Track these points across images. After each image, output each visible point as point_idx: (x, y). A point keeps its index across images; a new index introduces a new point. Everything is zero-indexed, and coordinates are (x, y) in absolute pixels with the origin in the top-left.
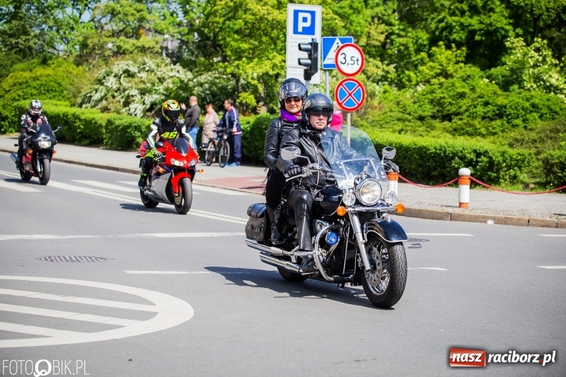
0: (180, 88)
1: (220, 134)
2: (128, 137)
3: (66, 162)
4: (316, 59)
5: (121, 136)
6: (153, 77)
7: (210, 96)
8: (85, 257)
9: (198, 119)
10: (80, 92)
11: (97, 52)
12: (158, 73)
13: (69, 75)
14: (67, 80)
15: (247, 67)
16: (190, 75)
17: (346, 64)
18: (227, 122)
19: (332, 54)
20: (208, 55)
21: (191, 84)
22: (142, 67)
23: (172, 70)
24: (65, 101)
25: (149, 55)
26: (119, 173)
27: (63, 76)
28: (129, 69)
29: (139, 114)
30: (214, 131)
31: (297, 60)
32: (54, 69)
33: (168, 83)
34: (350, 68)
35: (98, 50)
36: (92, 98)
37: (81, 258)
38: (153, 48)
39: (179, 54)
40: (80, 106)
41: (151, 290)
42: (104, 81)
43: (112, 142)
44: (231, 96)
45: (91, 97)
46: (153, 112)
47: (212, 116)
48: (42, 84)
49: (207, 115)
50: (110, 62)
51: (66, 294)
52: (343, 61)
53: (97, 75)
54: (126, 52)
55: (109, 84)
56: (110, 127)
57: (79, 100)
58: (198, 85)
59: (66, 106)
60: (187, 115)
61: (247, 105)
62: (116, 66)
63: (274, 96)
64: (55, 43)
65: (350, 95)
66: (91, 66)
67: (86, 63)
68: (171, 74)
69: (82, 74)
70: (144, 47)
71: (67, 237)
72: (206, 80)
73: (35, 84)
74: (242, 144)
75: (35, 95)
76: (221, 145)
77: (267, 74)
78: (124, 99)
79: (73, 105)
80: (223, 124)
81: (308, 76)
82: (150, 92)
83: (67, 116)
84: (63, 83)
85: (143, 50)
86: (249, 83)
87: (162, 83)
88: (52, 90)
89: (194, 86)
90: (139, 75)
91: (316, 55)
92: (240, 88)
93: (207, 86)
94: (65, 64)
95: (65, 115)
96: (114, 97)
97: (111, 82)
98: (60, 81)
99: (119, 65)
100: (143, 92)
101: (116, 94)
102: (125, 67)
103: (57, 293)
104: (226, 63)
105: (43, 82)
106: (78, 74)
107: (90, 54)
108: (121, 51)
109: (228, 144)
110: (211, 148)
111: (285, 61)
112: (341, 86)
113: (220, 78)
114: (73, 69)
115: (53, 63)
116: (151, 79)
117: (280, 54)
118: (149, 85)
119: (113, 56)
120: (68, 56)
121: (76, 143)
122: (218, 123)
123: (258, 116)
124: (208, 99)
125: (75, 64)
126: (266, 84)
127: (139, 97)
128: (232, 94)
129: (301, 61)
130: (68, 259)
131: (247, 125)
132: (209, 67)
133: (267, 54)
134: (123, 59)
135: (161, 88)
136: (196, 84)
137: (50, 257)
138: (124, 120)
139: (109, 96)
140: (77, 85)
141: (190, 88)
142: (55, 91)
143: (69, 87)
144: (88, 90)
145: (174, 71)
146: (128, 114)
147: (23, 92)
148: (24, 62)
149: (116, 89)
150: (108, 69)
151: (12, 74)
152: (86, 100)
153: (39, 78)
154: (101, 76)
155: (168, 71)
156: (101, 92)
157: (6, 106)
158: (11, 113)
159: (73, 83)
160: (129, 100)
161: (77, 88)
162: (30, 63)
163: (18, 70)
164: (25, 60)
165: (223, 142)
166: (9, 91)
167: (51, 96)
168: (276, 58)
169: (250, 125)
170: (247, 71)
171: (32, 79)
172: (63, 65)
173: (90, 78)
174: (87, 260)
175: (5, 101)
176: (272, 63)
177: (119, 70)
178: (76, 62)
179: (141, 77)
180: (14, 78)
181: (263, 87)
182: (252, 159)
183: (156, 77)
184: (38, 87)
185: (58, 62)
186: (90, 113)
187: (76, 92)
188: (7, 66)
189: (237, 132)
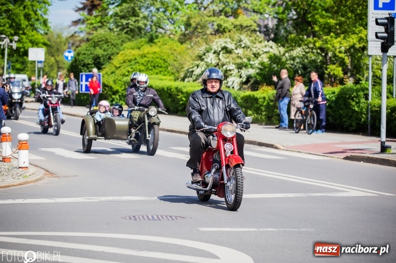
1: (307, 104)
3: (168, 131)
4: (393, 32)
6: (249, 53)
7: (301, 69)
8: (166, 216)
9: (288, 90)
10: (182, 68)
11: (200, 31)
12: (253, 49)
13: (174, 52)
14: (172, 57)
15: (335, 41)
16: (282, 50)
18: (312, 92)
21: (284, 59)
22: (238, 44)
23: (266, 46)
24: (170, 76)
25: (245, 33)
27: (168, 53)
28: (227, 45)
29: (237, 86)
30: (301, 101)
31: (375, 34)
32: (160, 47)
33: (262, 58)
35: (201, 29)
36: (194, 73)
37: (162, 217)
38: (251, 26)
39: (276, 31)
40: (183, 80)
42: (204, 57)
45: (193, 71)
46: (249, 85)
48: (149, 61)
50: (209, 40)
51: (141, 249)
53: (198, 52)
54: (226, 30)
55: (209, 60)
57: (182, 75)
58: (290, 59)
59: (171, 80)
60: (278, 86)
61: (335, 77)
62: (215, 43)
63: (360, 67)
64: (162, 24)
66: (192, 44)
68: (265, 50)
69: (185, 51)
70: (241, 26)
72: (298, 54)
73: (142, 61)
75: (142, 71)
76: (308, 114)
77: (353, 47)
79: (176, 79)
80: (309, 94)
81: (385, 49)
82: (246, 66)
83: (171, 89)
84: (168, 60)
85: (241, 28)
86: (338, 56)
87: (257, 58)
88: (158, 66)
89: (287, 60)
90: (236, 51)
91: (392, 29)
92: (328, 61)
93: (299, 60)
94: (171, 42)
95: (169, 89)
97: (211, 58)
98: (165, 57)
99: (218, 43)
100: (240, 67)
102: (224, 45)
104: (315, 39)
105: (150, 59)
106: (181, 51)
107: (193, 32)
108: (221, 29)
109: (314, 112)
110: (299, 117)
113: (310, 52)
114: (177, 47)
115: (159, 42)
116: (247, 55)
118: (245, 60)
119: (211, 34)
120: (174, 35)
121: (179, 113)
122: (304, 93)
123: (342, 87)
124: (300, 72)
125: (179, 42)
126: (352, 56)
127: (236, 71)
129: (379, 35)
130: (150, 217)
131: (332, 95)
132: (300, 42)
134: (220, 37)
135: (256, 63)
136: (288, 58)
137: (134, 217)
140: (180, 61)
141: (283, 62)
142: (161, 67)
143: (173, 63)
144: (190, 65)
145: (267, 47)
146: (227, 86)
147: (132, 68)
148: (133, 41)
149: (216, 65)
150: (208, 47)
151: (121, 52)
152: (188, 75)
153: (146, 55)
154: (201, 52)
155: (262, 47)
156: (201, 68)
157: (116, 82)
158: (121, 87)
159: (176, 59)
160: (227, 74)
161: (180, 64)
162: (138, 41)
163: (127, 48)
164: (134, 39)
165: (309, 110)
166: (119, 67)
167: (158, 71)
168: (362, 32)
169: (335, 95)
170: (335, 45)
171: (140, 56)
172: (168, 44)
173: (191, 54)
174: (168, 219)
175: (116, 77)
176: (358, 37)
177: (218, 47)
178: (180, 40)
179: (238, 54)
180: (123, 56)
181: (350, 59)
182: (337, 126)
183: (251, 52)
184: (145, 64)
185: (163, 40)
186: (192, 86)
187: (180, 68)
188: (118, 45)
189: (322, 101)
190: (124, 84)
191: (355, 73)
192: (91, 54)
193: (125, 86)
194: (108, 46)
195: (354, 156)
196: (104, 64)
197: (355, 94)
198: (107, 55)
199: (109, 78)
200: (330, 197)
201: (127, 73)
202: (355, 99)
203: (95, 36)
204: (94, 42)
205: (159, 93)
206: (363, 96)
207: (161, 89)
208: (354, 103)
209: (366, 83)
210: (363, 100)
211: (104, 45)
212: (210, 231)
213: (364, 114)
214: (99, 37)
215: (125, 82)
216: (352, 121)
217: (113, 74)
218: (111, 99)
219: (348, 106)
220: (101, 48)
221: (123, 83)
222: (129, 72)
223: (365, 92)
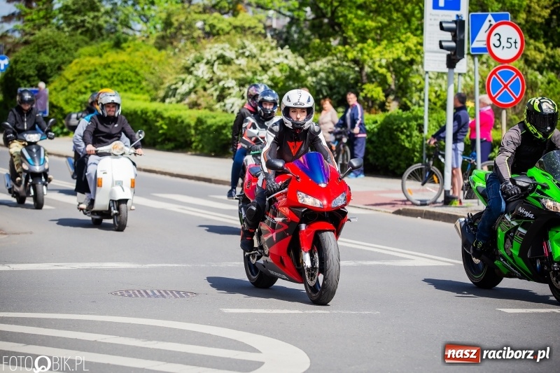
0: (288, 78)
1: (338, 137)
2: (223, 140)
3: (145, 170)
4: (463, 41)
5: (215, 138)
6: (255, 65)
7: (327, 88)
8: (171, 292)
10: (162, 84)
11: (184, 32)
12: (261, 59)
13: (149, 62)
14: (145, 68)
15: (374, 51)
16: (301, 61)
17: (501, 47)
18: (348, 120)
19: (482, 35)
20: (324, 36)
21: (303, 73)
22: (241, 51)
23: (278, 55)
24: (144, 94)
25: (249, 37)
26: (212, 185)
27: (141, 63)
28: (224, 53)
30: (330, 133)
31: (438, 43)
32: (130, 54)
33: (273, 71)
34: (506, 53)
35: (185, 30)
36: (178, 91)
37: (166, 293)
38: (255, 27)
39: (287, 35)
40: (163, 100)
41: (256, 333)
42: (192, 69)
43: (203, 147)
44: (353, 88)
45: (176, 89)
47: (329, 114)
48: (114, 74)
49: (323, 112)
50: (200, 45)
51: (148, 338)
52: (497, 44)
53: (184, 61)
54: (221, 32)
55: (199, 73)
56: (200, 128)
57: (161, 93)
58: (311, 75)
59: (145, 100)
61: (373, 100)
62: (208, 50)
63: (408, 88)
64: (131, 22)
65: (506, 86)
66: (177, 50)
67: (169, 47)
68: (277, 61)
69: (166, 60)
70: (243, 27)
71: (148, 266)
72: (322, 68)
73: (105, 73)
74: (366, 149)
76: (340, 150)
77: (398, 60)
78: (218, 93)
79: (153, 100)
80: (342, 123)
81: (451, 63)
83: (146, 113)
84: (141, 72)
85: (243, 30)
86: (375, 72)
87: (266, 71)
88: (127, 80)
89: (307, 76)
90: (237, 62)
91: (462, 37)
92: (364, 78)
93: (322, 75)
94: (144, 48)
95: (144, 112)
96: (205, 89)
97: (202, 71)
98: (137, 69)
99: (212, 49)
100: (242, 83)
101: (208, 86)
102: (220, 52)
103: (137, 337)
104: (347, 47)
105: (116, 71)
106: (160, 60)
107: (174, 36)
108: (215, 31)
109: (347, 149)
111: (421, 44)
112: (494, 76)
113: (340, 65)
114: (154, 54)
115: (129, 47)
116: (251, 67)
117: (415, 35)
118: (249, 74)
119: (204, 38)
120: (148, 37)
121: (157, 147)
123: (388, 114)
124: (324, 92)
125: (156, 47)
126: (397, 73)
127: (237, 89)
128: (355, 87)
129: (444, 44)
130: (150, 293)
131: (374, 126)
132: (325, 51)
133: (399, 34)
134: (216, 41)
135: (265, 78)
136: (309, 73)
137: (127, 291)
138: (218, 119)
139: (199, 88)
140: (159, 74)
141: (302, 78)
142: (131, 82)
143: (148, 76)
144: (172, 80)
145: (281, 56)
146: (224, 111)
147: (90, 83)
148: (91, 45)
149: (208, 80)
150: (198, 55)
151: (76, 60)
152: (170, 93)
153: (111, 65)
154: (189, 62)
155: (273, 56)
156: (189, 83)
157: (69, 101)
158: (75, 109)
159: (153, 71)
160: (225, 94)
161: (159, 78)
162: (99, 46)
163: (85, 55)
164: (93, 42)
165: (341, 146)
166: (73, 81)
167: (126, 87)
168: (410, 40)
169: (377, 124)
170: (374, 56)
171: (102, 67)
172: (141, 49)
173: (175, 65)
174: (174, 295)
175: (69, 95)
176: (405, 46)
177: (212, 56)
178: (157, 45)
179: (240, 65)
180: (79, 65)
181: (394, 76)
182: (379, 168)
183: (258, 64)
184: (109, 77)
185: (135, 45)
186: (176, 109)
187: (158, 83)
188: (71, 50)
189: (360, 133)
190: (81, 105)
191: (399, 95)
192: (34, 61)
193: (82, 107)
194: (57, 51)
195: (408, 209)
196: (51, 77)
197: (405, 124)
198: (56, 63)
199: (59, 96)
200: (389, 266)
201: (83, 90)
202: (405, 131)
203: (40, 37)
204: (38, 45)
205: (130, 118)
206: (415, 127)
207: (132, 113)
208: (403, 137)
209: (419, 110)
210: (416, 133)
211: (52, 50)
212: (237, 314)
213: (417, 152)
214: (45, 38)
215: (82, 102)
216: (401, 161)
217: (64, 91)
218: (61, 125)
219: (395, 140)
220: (47, 54)
221: (79, 104)
222: (86, 87)
223: (420, 122)
